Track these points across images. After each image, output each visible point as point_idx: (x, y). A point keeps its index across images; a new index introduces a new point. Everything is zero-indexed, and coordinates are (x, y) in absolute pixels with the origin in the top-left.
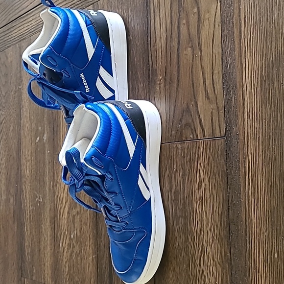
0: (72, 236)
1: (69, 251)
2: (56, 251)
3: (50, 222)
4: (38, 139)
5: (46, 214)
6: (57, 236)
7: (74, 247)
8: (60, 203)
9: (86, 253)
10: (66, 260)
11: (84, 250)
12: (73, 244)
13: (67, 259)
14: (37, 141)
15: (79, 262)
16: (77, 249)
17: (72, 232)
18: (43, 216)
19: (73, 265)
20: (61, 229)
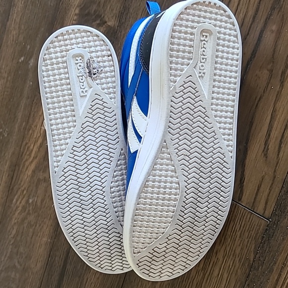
0: (31, 201)
1: (23, 214)
2: (7, 204)
3: (10, 167)
4: (22, 59)
5: (7, 154)
6: (13, 188)
7: (29, 213)
8: (28, 153)
9: (41, 229)
10: (16, 221)
11: (40, 226)
12: (29, 210)
13: (18, 222)
14: (20, 61)
15: (31, 234)
16: (32, 218)
17: (31, 196)
18: (3, 155)
19: (22, 232)
20: (20, 184)
